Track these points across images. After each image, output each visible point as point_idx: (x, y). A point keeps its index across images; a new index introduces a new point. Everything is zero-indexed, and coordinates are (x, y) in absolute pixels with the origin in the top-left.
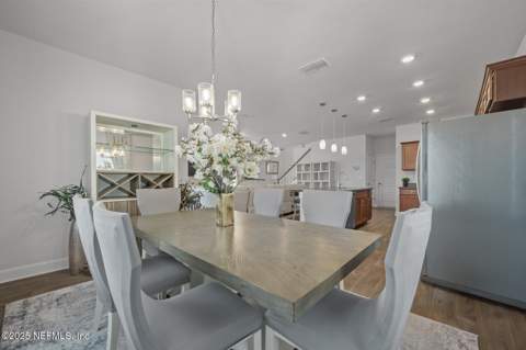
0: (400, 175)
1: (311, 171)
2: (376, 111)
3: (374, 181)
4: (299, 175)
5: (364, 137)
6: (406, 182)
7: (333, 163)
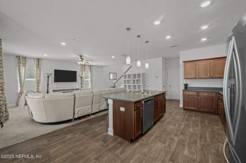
0: (183, 82)
1: (132, 79)
2: (168, 37)
3: (167, 84)
4: (125, 81)
5: (161, 59)
6: (186, 86)
7: (144, 74)
